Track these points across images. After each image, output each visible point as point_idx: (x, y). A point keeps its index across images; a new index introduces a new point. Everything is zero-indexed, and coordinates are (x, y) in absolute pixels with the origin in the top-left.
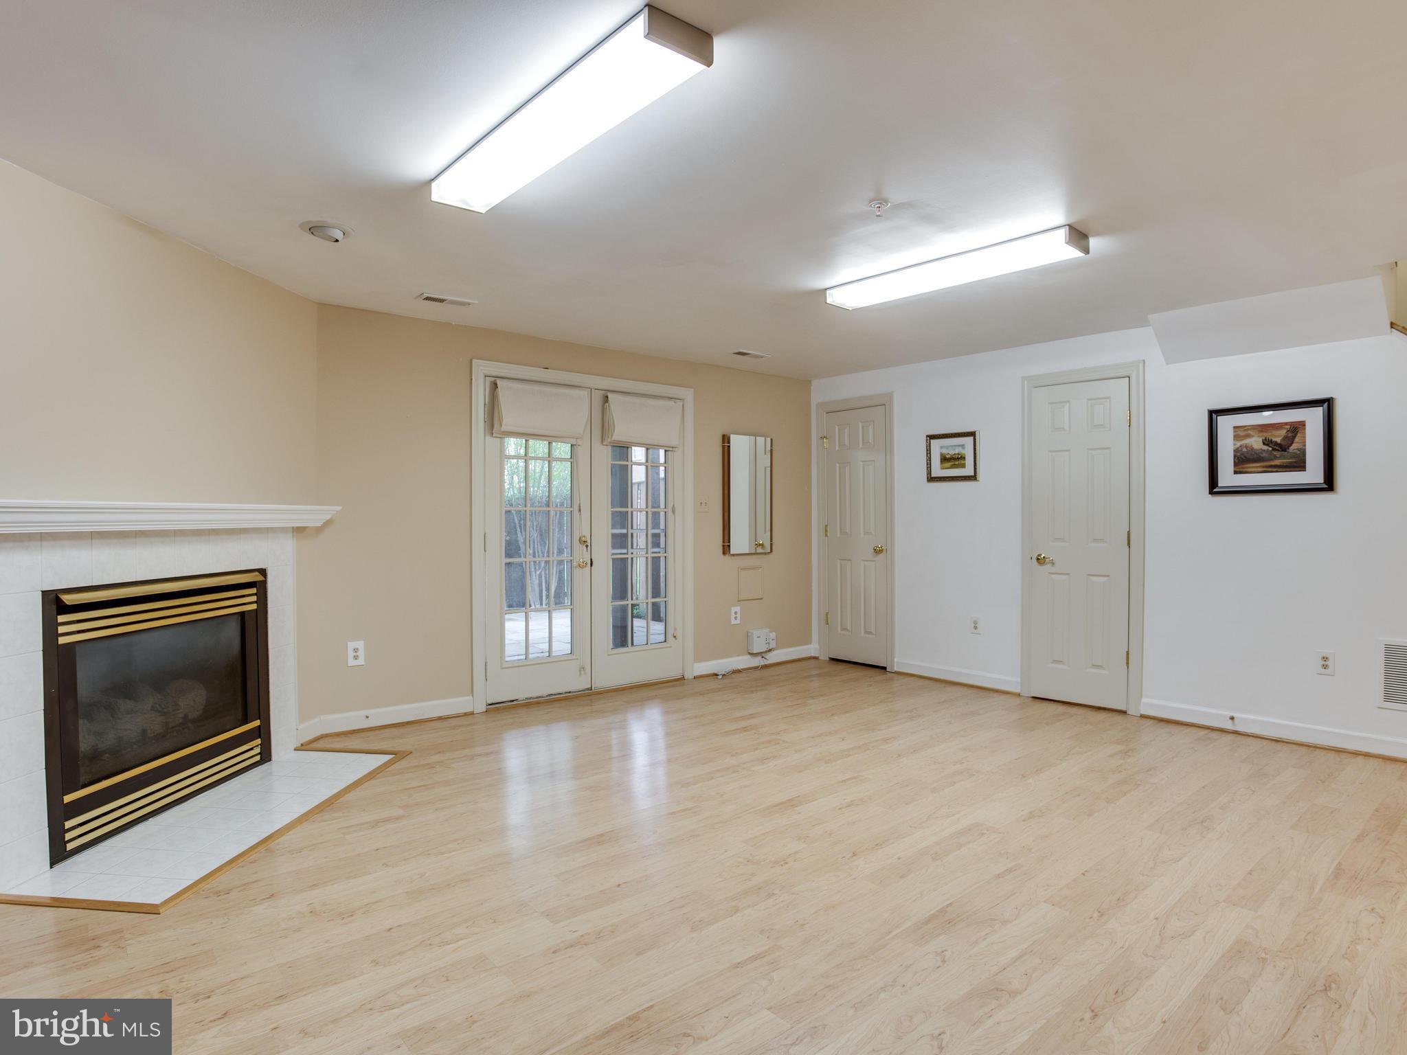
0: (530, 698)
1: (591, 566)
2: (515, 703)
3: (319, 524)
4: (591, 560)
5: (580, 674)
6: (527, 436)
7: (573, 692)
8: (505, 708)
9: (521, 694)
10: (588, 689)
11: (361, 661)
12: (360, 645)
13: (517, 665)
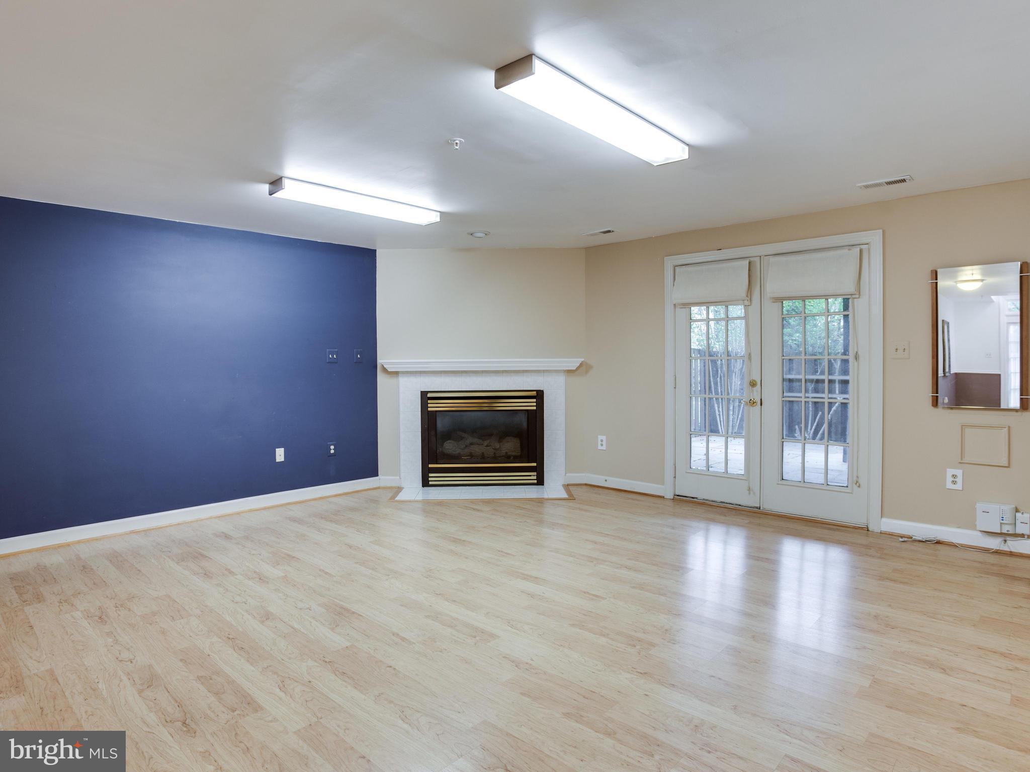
0: (707, 500)
1: (761, 405)
2: (695, 500)
3: (575, 369)
4: (761, 399)
5: (750, 493)
6: (707, 304)
7: (742, 506)
8: (686, 501)
9: (701, 495)
10: (757, 508)
11: (604, 448)
12: (604, 438)
13: (699, 473)
